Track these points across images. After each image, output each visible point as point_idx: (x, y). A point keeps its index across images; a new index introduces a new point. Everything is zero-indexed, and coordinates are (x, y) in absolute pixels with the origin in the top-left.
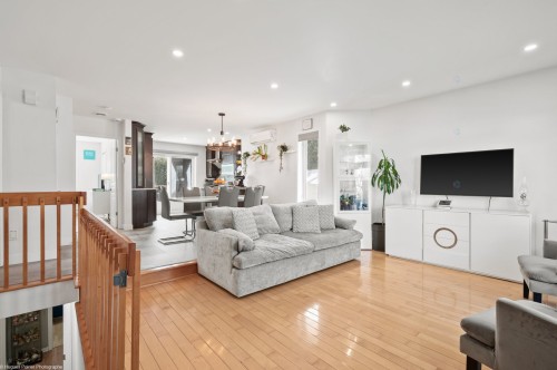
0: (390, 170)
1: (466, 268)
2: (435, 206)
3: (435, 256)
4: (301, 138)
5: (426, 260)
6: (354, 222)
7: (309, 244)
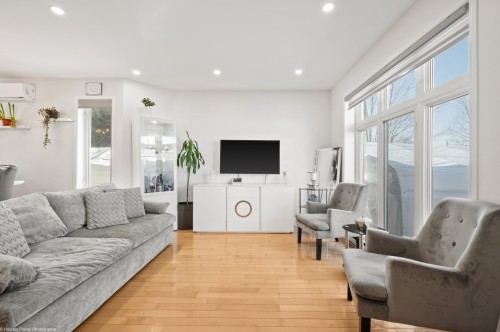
0: (193, 150)
1: (257, 230)
2: (230, 183)
3: (237, 225)
4: (83, 104)
5: (229, 230)
6: (168, 204)
7: (127, 243)
